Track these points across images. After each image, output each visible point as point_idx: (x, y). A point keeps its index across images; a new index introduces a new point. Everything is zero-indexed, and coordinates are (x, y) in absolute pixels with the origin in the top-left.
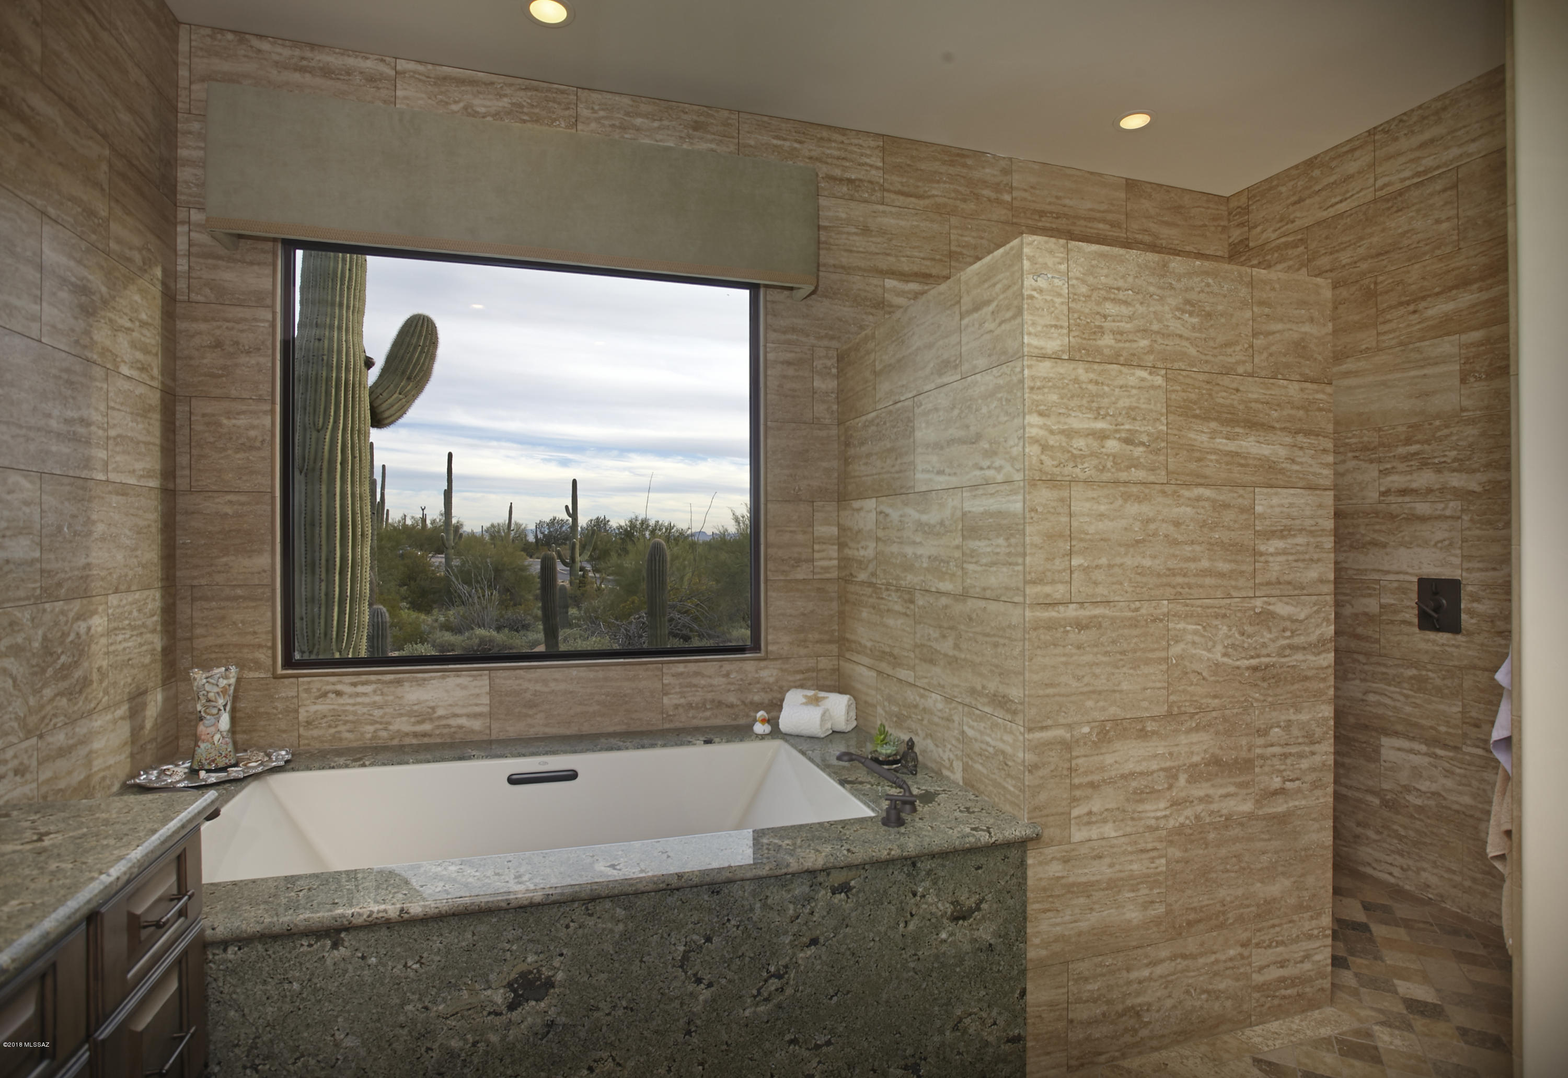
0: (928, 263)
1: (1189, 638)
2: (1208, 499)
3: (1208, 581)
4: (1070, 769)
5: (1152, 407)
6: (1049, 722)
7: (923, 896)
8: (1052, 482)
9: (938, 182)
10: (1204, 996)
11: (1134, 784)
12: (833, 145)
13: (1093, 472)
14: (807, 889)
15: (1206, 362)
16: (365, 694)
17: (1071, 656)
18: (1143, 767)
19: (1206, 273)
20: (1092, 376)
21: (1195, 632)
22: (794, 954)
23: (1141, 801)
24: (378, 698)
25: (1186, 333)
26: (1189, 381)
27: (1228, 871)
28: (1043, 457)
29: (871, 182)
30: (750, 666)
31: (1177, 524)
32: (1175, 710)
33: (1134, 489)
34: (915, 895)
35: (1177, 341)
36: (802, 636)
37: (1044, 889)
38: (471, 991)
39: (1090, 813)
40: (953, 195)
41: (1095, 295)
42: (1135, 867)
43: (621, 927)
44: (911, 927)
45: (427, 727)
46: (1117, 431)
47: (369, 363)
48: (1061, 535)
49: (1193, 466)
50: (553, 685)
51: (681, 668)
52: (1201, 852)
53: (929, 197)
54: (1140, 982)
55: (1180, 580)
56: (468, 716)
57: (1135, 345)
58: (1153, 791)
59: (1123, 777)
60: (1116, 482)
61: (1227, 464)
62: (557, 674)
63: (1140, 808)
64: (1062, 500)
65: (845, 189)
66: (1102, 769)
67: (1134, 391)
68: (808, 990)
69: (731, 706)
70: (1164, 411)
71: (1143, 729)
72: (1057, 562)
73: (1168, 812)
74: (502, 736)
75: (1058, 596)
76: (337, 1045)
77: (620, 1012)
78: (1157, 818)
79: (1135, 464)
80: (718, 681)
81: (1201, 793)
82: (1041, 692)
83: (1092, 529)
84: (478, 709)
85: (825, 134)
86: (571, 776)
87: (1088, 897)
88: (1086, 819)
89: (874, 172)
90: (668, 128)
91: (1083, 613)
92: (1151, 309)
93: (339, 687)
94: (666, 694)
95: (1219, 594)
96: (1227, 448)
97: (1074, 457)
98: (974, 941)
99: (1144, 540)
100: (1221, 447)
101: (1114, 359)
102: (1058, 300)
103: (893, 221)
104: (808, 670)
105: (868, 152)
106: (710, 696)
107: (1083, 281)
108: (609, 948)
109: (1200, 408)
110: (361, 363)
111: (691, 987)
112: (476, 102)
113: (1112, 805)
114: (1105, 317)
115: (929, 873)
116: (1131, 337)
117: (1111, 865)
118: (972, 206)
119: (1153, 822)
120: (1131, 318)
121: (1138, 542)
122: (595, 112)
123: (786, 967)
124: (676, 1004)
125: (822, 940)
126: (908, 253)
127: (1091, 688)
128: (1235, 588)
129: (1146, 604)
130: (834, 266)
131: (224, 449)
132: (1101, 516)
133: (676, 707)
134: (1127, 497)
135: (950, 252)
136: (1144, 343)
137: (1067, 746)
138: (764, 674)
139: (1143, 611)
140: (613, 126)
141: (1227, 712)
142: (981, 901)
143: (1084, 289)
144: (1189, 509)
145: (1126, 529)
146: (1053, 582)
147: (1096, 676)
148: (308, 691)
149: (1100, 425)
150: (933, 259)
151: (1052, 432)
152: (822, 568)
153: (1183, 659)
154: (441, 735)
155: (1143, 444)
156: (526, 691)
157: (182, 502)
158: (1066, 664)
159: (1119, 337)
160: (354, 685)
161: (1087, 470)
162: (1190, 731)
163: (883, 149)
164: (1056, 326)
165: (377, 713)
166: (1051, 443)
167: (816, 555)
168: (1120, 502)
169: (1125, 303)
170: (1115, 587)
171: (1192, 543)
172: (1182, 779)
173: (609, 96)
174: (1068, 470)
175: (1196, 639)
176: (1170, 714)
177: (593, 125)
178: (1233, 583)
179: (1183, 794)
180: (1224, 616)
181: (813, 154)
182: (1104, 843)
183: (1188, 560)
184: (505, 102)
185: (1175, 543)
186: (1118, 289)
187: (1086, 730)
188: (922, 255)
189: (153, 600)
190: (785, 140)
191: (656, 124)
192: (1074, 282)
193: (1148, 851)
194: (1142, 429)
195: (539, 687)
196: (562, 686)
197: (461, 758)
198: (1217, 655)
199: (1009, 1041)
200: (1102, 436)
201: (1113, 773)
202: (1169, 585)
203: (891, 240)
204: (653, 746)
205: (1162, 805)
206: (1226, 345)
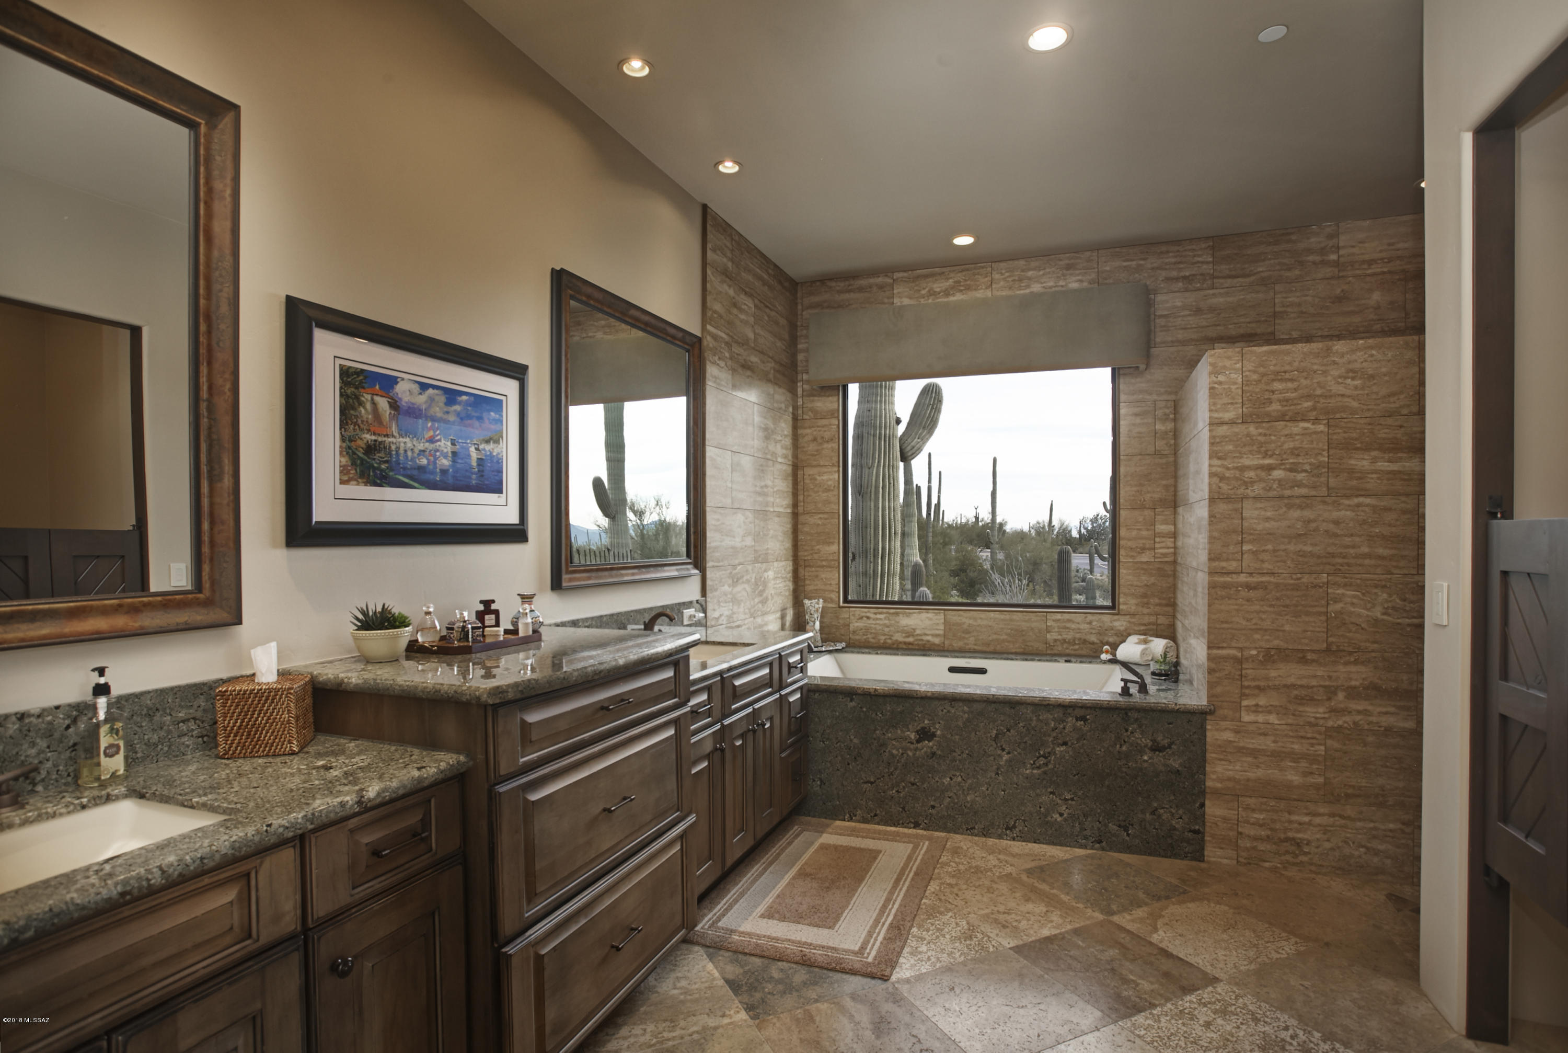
0: (1253, 325)
1: (1348, 600)
2: (1367, 505)
3: (1367, 562)
4: (1241, 675)
5: (1314, 445)
6: (1225, 645)
7: (1132, 733)
8: (1228, 499)
9: (1264, 260)
10: (1362, 850)
11: (1296, 692)
12: (1171, 254)
13: (1261, 492)
14: (1061, 715)
15: (1369, 410)
16: (881, 619)
17: (1242, 605)
18: (1304, 682)
19: (1371, 348)
20: (1261, 431)
21: (1354, 597)
22: (1053, 748)
23: (1302, 704)
24: (887, 622)
25: (1348, 392)
26: (1349, 425)
27: (1387, 767)
28: (1221, 485)
29: (1202, 275)
30: (1106, 618)
31: (1337, 522)
32: (1334, 648)
33: (1297, 501)
34: (1127, 731)
35: (1340, 399)
36: (1145, 600)
37: (1220, 746)
38: (902, 731)
39: (1257, 705)
40: (1278, 267)
41: (1265, 379)
42: (1296, 747)
43: (966, 715)
44: (1124, 748)
45: (911, 639)
46: (1282, 464)
47: (898, 421)
48: (1234, 531)
49: (1354, 483)
50: (979, 622)
51: (1059, 616)
52: (1360, 748)
53: (1255, 274)
54: (1300, 824)
55: (1340, 560)
56: (932, 635)
57: (1299, 407)
58: (1312, 699)
59: (1285, 686)
60: (1281, 497)
61: (1388, 479)
62: (983, 615)
63: (1301, 708)
64: (1236, 510)
65: (1180, 284)
66: (1267, 678)
67: (1298, 437)
68: (1061, 768)
69: (1093, 643)
70: (1326, 447)
71: (1304, 657)
72: (1231, 548)
73: (1326, 716)
74: (950, 648)
75: (1231, 568)
76: (851, 740)
77: (965, 756)
78: (1316, 718)
79: (1299, 485)
80: (1085, 626)
81: (1360, 708)
82: (1218, 626)
83: (1260, 527)
84: (937, 632)
85: (1164, 248)
86: (982, 671)
87: (1256, 758)
88: (1254, 708)
89: (1205, 266)
90: (1049, 273)
91: (1250, 579)
92: (1315, 381)
93: (868, 614)
94: (1049, 632)
95: (1379, 571)
96: (1389, 469)
97: (1245, 483)
98: (1166, 765)
99: (1305, 534)
100: (1383, 468)
101: (1282, 417)
102: (1233, 387)
103: (1221, 300)
104: (1150, 624)
105: (1200, 253)
106: (1078, 636)
107: (1255, 372)
108: (960, 723)
109: (1362, 443)
110: (893, 422)
111: (999, 752)
112: (935, 286)
113: (1276, 703)
114: (1273, 392)
115: (1136, 720)
116: (1295, 402)
117: (1274, 742)
118: (1297, 272)
119: (1313, 720)
120: (1296, 390)
121: (1300, 535)
122: (1002, 274)
123: (1049, 753)
124: (992, 758)
125: (1070, 744)
126: (1236, 321)
127: (1258, 627)
128: (1396, 567)
129: (1307, 576)
130: (1172, 342)
131: (818, 492)
132: (1268, 519)
133: (1056, 640)
134: (1290, 507)
135: (1275, 313)
136: (1308, 404)
137: (1239, 661)
138: (1117, 624)
139: (1304, 580)
140: (1014, 280)
141: (1386, 654)
142: (1172, 743)
143: (1255, 377)
144: (1348, 513)
145: (1289, 527)
146: (1227, 560)
147: (1262, 620)
148: (854, 615)
149: (1267, 461)
150: (1259, 321)
151: (1228, 469)
152: (1162, 554)
153: (1342, 614)
154: (918, 645)
155: (1306, 471)
156: (964, 623)
157: (801, 519)
158: (1237, 610)
159: (1285, 403)
160: (875, 614)
161: (1257, 489)
162: (1347, 664)
163: (1213, 248)
164: (1232, 403)
165: (887, 630)
166: (1227, 475)
167: (1157, 545)
168: (1284, 509)
169: (1292, 380)
170: (1279, 564)
171: (1352, 535)
172: (1341, 695)
173: (1011, 262)
174: (1241, 491)
175: (1355, 601)
176: (1328, 650)
177: (1002, 283)
178: (1395, 564)
179: (1342, 706)
180: (1385, 586)
181: (1155, 265)
182: (1269, 726)
183: (1347, 547)
184: (951, 282)
185: (1336, 535)
186: (1285, 372)
187: (1254, 652)
188: (1248, 320)
189: (789, 566)
190: (1132, 260)
191: (1041, 273)
192: (1247, 373)
193: (1308, 738)
194: (1305, 461)
195: (971, 622)
196: (985, 622)
197: (924, 655)
198: (1377, 613)
199: (1190, 831)
200: (1270, 468)
201: (1277, 683)
202: (1329, 564)
203: (1219, 314)
204: (1032, 660)
205: (1321, 710)
206: (1389, 396)
